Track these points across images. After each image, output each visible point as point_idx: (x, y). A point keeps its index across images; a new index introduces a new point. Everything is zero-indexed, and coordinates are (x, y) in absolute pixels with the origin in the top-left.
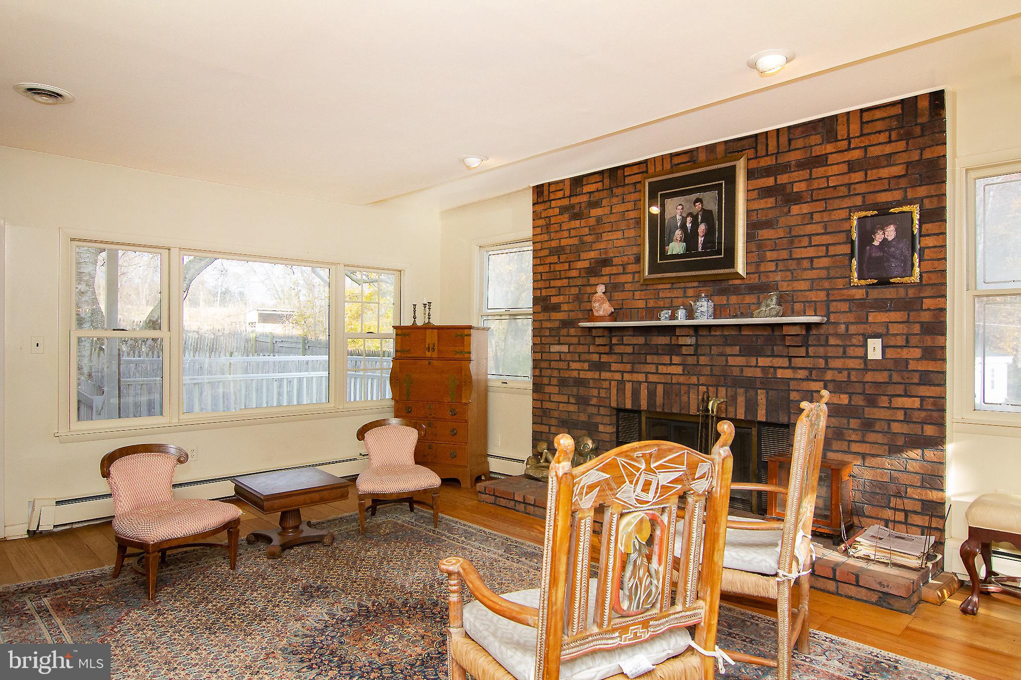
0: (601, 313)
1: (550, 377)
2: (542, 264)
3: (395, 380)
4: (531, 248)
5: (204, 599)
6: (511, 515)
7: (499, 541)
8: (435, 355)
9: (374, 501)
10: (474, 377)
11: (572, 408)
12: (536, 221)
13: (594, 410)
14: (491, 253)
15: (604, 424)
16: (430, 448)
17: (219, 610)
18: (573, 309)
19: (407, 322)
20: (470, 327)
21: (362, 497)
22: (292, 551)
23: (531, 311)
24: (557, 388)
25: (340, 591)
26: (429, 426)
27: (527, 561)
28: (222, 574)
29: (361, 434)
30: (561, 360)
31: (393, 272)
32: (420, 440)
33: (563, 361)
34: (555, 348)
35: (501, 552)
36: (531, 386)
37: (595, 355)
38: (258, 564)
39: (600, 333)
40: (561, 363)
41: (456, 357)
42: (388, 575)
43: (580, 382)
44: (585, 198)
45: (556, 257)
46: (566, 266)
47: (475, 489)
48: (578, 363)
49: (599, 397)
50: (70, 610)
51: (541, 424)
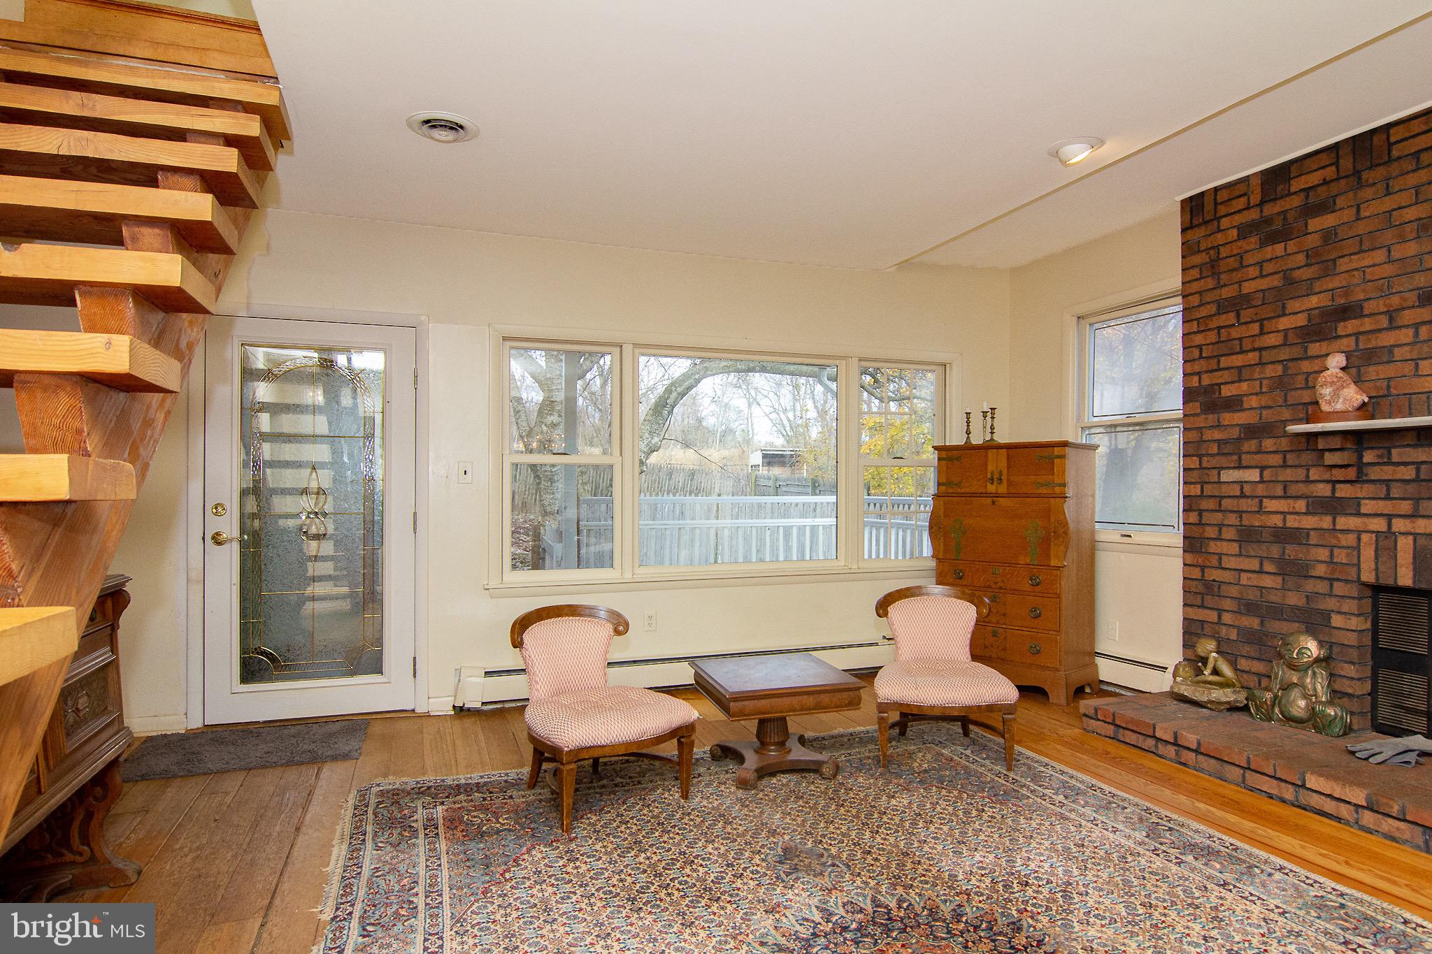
0: (1339, 406)
1: (1220, 526)
2: (1203, 331)
3: (937, 528)
4: (1180, 308)
5: (635, 843)
6: (1149, 761)
7: (1133, 813)
8: (1003, 489)
9: (903, 715)
10: (1072, 526)
11: (1268, 581)
12: (1188, 259)
13: (1322, 587)
14: (1097, 326)
15: (1345, 613)
16: (995, 634)
17: (653, 866)
18: (1270, 403)
19: (956, 439)
20: (1065, 444)
21: (883, 707)
22: (774, 780)
23: (1180, 414)
24: (1236, 545)
25: (843, 867)
26: (992, 601)
27: (1199, 865)
28: (669, 805)
29: (883, 607)
30: (1243, 495)
31: (933, 367)
32: (980, 623)
33: (1248, 497)
34: (1228, 476)
35: (1140, 835)
36: (1179, 541)
37: (1321, 486)
38: (722, 795)
39: (1336, 442)
40: (1243, 501)
41: (1038, 492)
42: (926, 849)
43: (1285, 536)
44: (1296, 201)
45: (1232, 315)
46: (1255, 328)
47: (1077, 709)
48: (1283, 501)
49: (1331, 562)
50: (463, 831)
51: (1202, 606)
